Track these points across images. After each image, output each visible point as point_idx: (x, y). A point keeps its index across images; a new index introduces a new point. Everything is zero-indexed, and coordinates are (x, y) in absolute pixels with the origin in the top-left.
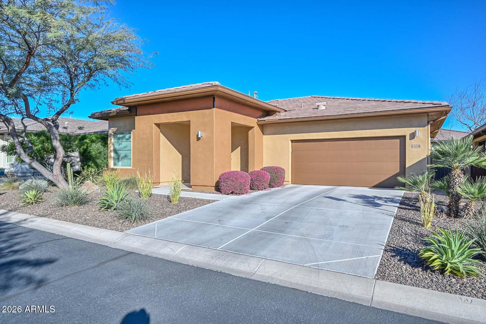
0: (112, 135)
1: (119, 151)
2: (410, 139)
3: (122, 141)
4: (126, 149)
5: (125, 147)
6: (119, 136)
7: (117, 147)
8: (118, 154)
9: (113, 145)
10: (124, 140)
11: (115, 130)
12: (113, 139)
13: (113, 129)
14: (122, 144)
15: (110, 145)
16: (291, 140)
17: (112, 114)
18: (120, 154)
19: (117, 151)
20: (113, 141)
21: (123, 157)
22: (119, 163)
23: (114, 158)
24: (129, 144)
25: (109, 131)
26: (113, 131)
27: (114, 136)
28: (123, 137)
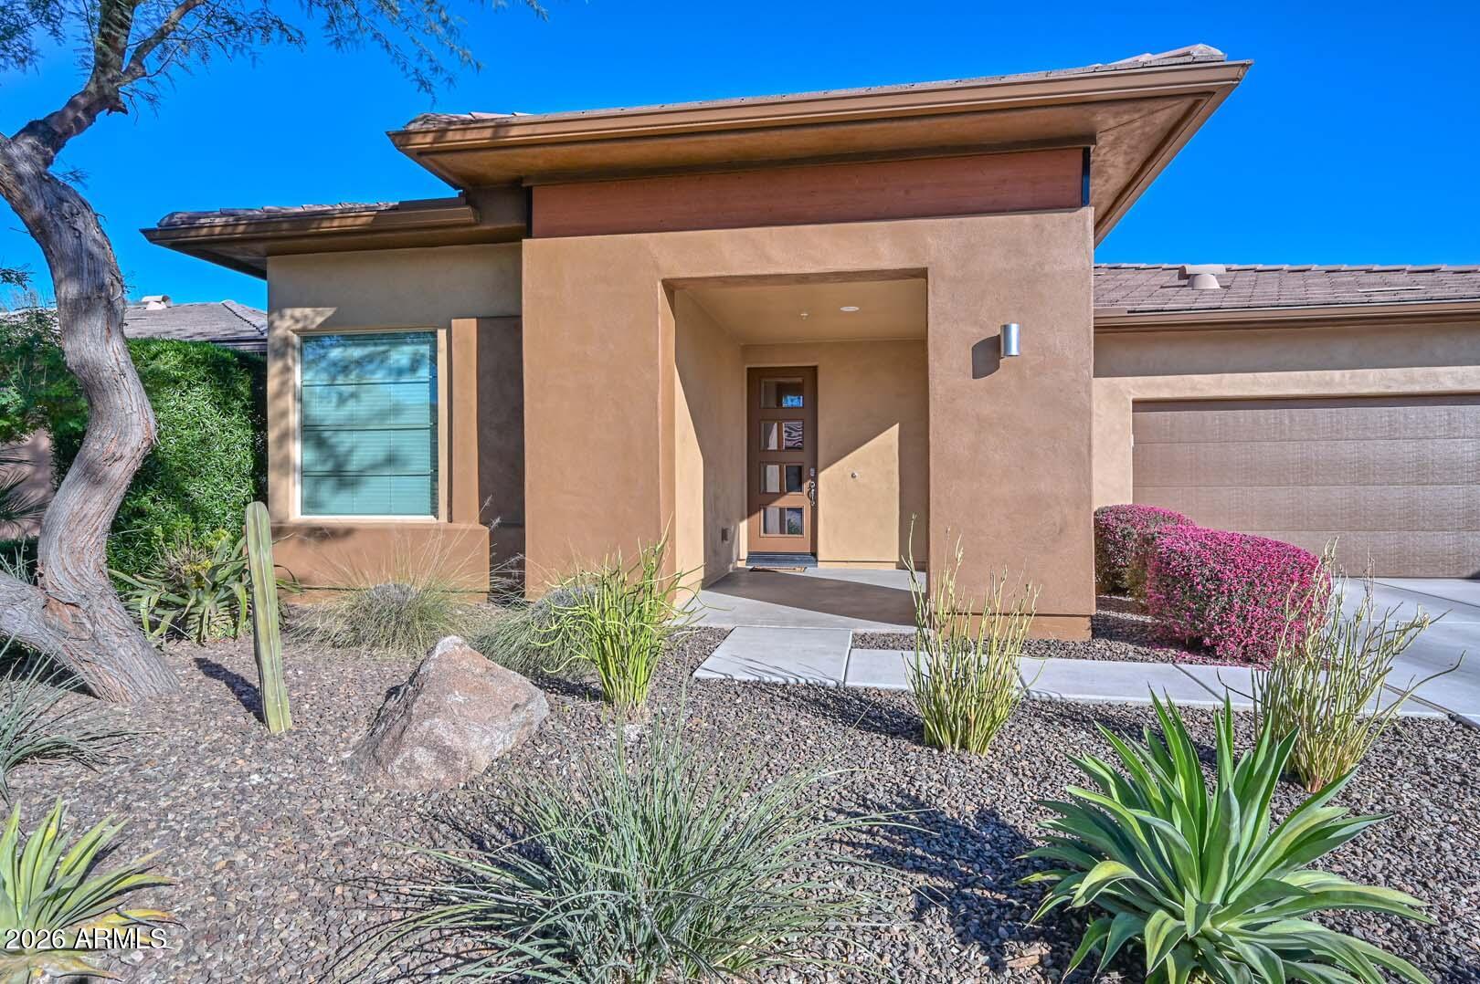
0: (294, 347)
1: (344, 437)
3: (359, 376)
4: (391, 422)
5: (383, 415)
6: (336, 353)
7: (325, 411)
8: (332, 447)
9: (301, 400)
10: (379, 376)
11: (319, 320)
12: (298, 369)
13: (306, 317)
14: (363, 396)
15: (281, 404)
16: (1135, 402)
17: (336, 223)
18: (350, 452)
19: (327, 434)
20: (297, 377)
21: (375, 467)
22: (344, 498)
23: (304, 473)
24: (413, 395)
25: (277, 323)
26: (299, 326)
27: (301, 350)
28: (370, 359)
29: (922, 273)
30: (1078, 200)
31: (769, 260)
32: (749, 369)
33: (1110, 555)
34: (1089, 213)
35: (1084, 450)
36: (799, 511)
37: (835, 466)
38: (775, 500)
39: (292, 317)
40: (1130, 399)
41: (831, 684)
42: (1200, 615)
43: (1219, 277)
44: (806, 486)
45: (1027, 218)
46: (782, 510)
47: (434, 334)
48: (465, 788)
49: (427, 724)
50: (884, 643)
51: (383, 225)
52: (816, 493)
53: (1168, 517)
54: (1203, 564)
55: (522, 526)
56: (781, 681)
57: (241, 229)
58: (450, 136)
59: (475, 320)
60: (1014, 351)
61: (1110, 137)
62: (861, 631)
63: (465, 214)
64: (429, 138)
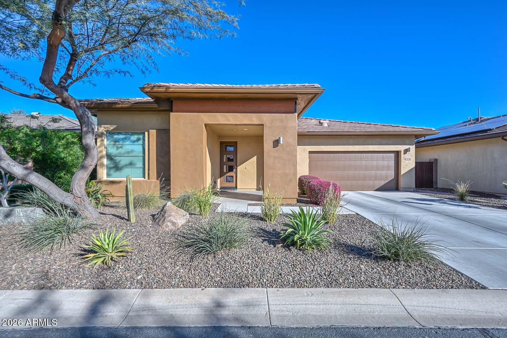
0: (105, 135)
1: (117, 158)
2: (404, 154)
3: (122, 143)
4: (130, 154)
5: (128, 152)
6: (116, 136)
7: (113, 151)
8: (115, 160)
9: (106, 148)
10: (127, 143)
11: (112, 128)
12: (106, 140)
13: (108, 127)
14: (124, 147)
15: (100, 149)
16: (309, 152)
17: (120, 106)
18: (119, 162)
19: (113, 157)
20: (105, 142)
21: (126, 166)
22: (118, 173)
23: (107, 167)
24: (138, 148)
25: (99, 128)
26: (106, 129)
27: (106, 135)
28: (125, 138)
29: (263, 125)
30: (294, 112)
31: (229, 121)
32: (220, 142)
33: (303, 186)
34: (296, 114)
35: (295, 164)
36: (232, 177)
37: (241, 165)
38: (226, 174)
39: (104, 127)
40: (308, 151)
41: (244, 212)
42: (317, 197)
43: (327, 123)
44: (234, 170)
45: (284, 115)
46: (227, 176)
47: (144, 133)
48: (178, 230)
49: (169, 218)
50: (254, 205)
51: (133, 107)
52: (237, 172)
53: (315, 178)
54: (318, 187)
55: (170, 180)
56: (234, 212)
57: (93, 105)
58: (155, 89)
59: (155, 130)
60: (281, 143)
61: (301, 99)
62: (249, 203)
63: (156, 106)
64: (149, 89)
